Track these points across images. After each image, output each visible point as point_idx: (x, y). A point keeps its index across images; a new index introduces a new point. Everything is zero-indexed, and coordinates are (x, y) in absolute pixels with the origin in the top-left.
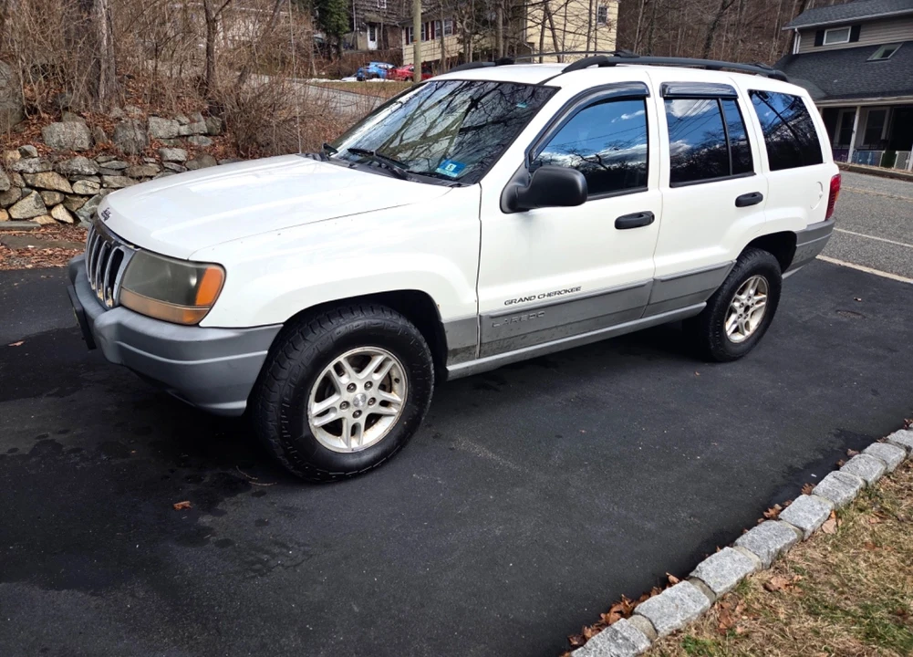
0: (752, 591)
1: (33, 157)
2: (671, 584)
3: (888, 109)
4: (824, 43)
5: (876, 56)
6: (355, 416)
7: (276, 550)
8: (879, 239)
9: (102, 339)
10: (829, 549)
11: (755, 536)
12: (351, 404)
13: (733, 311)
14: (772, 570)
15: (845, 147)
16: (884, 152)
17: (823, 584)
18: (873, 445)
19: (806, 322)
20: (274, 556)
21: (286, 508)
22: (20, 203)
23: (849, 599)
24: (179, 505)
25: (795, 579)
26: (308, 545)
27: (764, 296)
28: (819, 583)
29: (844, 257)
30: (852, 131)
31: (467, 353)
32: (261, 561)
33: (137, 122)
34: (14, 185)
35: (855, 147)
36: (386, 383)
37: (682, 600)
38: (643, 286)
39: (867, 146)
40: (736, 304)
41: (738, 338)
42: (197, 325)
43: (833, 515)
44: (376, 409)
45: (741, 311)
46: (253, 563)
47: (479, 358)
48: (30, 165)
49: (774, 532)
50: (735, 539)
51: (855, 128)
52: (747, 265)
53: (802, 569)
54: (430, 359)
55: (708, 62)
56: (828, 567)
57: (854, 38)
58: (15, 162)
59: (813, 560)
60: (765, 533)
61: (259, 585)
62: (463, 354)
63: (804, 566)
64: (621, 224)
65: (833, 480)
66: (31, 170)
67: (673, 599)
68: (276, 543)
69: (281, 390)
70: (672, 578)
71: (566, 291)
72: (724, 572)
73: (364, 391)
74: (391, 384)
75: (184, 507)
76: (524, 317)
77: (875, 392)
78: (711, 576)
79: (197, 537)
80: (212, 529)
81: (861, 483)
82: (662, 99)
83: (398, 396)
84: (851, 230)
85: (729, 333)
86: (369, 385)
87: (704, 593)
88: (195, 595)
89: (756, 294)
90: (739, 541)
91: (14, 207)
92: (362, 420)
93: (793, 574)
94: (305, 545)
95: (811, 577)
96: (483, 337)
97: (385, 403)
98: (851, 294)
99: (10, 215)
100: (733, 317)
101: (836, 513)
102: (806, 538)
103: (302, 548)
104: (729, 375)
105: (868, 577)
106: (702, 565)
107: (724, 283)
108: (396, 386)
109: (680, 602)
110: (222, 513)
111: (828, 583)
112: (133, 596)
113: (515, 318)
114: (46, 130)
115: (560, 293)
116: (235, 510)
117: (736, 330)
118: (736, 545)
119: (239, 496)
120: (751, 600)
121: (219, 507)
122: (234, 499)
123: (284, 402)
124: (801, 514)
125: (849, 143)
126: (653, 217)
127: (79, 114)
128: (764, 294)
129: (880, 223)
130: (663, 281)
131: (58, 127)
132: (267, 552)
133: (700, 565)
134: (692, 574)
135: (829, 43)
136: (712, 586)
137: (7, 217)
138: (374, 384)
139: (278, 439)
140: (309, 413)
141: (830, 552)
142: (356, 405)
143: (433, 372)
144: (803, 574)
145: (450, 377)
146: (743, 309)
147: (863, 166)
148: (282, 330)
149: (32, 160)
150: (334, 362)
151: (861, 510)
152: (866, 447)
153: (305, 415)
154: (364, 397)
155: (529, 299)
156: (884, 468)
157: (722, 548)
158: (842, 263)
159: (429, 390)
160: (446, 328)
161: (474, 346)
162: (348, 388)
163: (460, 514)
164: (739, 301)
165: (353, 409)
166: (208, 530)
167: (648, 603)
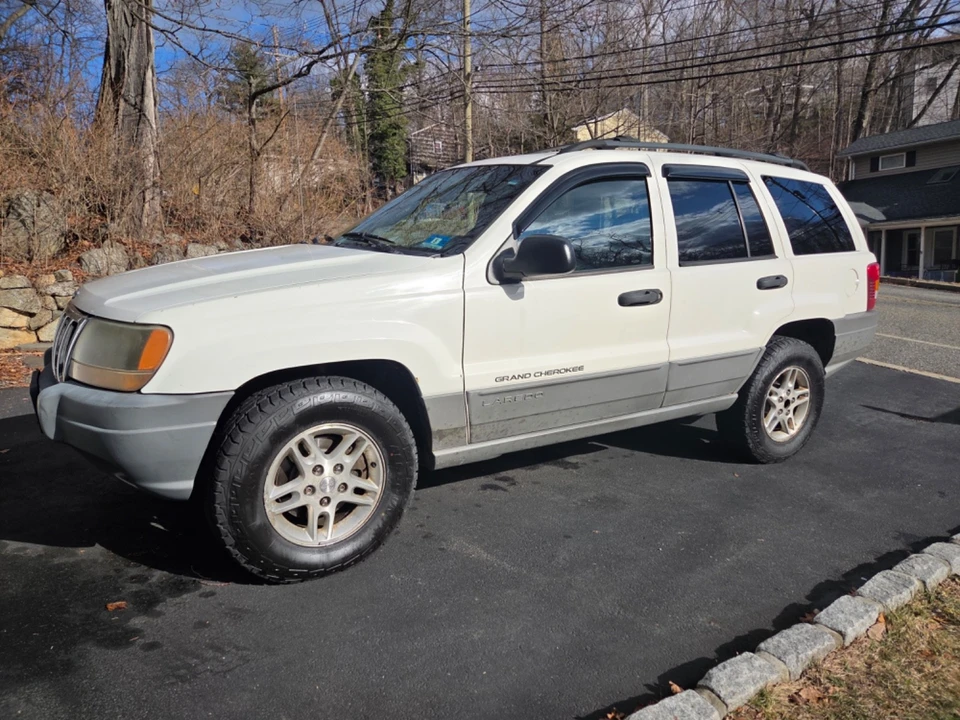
0: (774, 703)
1: (68, 281)
2: (671, 693)
3: (955, 229)
4: (880, 169)
5: (936, 180)
6: (321, 502)
7: (210, 653)
8: (948, 346)
9: (42, 412)
10: (876, 658)
11: (782, 640)
12: (317, 488)
13: (770, 405)
14: (802, 681)
15: (914, 268)
16: (956, 271)
17: (864, 697)
18: (934, 545)
19: (865, 426)
20: (204, 660)
21: (234, 609)
22: (49, 325)
23: (896, 714)
24: (111, 606)
25: (831, 691)
26: (249, 650)
27: (807, 390)
28: (860, 696)
29: (910, 364)
30: (919, 252)
31: (454, 435)
32: (188, 667)
33: (175, 248)
34: (45, 308)
35: (924, 268)
36: (362, 467)
37: (682, 711)
38: (658, 369)
39: (938, 267)
40: (774, 399)
41: (781, 437)
42: (139, 392)
43: (882, 619)
44: (349, 497)
45: (780, 405)
46: (178, 668)
47: (470, 443)
48: (64, 288)
49: (806, 636)
50: (758, 644)
51: (922, 249)
52: (781, 354)
53: (839, 679)
54: (413, 441)
55: (719, 149)
56: (872, 678)
57: (911, 162)
58: (48, 286)
59: (855, 670)
60: (795, 637)
61: (176, 692)
62: (450, 437)
63: (843, 677)
64: (625, 300)
65: (884, 580)
66: (64, 294)
67: (672, 710)
68: (212, 647)
69: (232, 468)
70: (675, 687)
71: (566, 370)
72: (740, 680)
73: (333, 475)
74: (367, 469)
75: (119, 608)
76: (519, 396)
77: (942, 494)
78: (722, 683)
79: (120, 638)
80: (142, 631)
81: (917, 584)
82: (665, 179)
83: (375, 485)
84: (917, 338)
85: (769, 431)
86: (339, 468)
87: (712, 704)
88: (99, 702)
89: (797, 387)
90: (762, 645)
91: (43, 329)
92: (331, 510)
93: (828, 685)
94: (245, 649)
95: (850, 688)
96: (472, 417)
97: (359, 491)
98: (917, 399)
99: (38, 338)
100: (773, 413)
101: (886, 618)
102: (847, 644)
103: (240, 652)
104: (773, 477)
105: (922, 689)
106: (714, 671)
107: (755, 372)
108: (373, 471)
109: (680, 714)
110: (159, 614)
111: (872, 695)
112: (28, 701)
113: (508, 397)
114: (85, 256)
115: (559, 371)
116: (175, 611)
117: (779, 428)
118: (759, 650)
119: (185, 596)
120: (772, 714)
121: (158, 609)
122: (178, 600)
123: (235, 482)
124: (841, 616)
125: (918, 265)
126: (661, 294)
127: (119, 241)
128: (806, 387)
129: (950, 332)
130: (680, 365)
131: (95, 252)
132: (197, 657)
133: (710, 671)
134: (701, 683)
135: (885, 169)
136: (722, 695)
137: (35, 339)
138: (345, 467)
139: (227, 525)
140: (265, 497)
141: (876, 662)
142: (323, 491)
143: (416, 457)
144: (840, 686)
145: (439, 465)
146: (783, 403)
147: (932, 282)
148: (233, 398)
149: (66, 284)
150: (297, 439)
151: (917, 614)
152: (925, 547)
153: (260, 499)
154: (333, 481)
155: (524, 377)
156: (946, 569)
157: (740, 653)
158: (907, 370)
159: (412, 477)
160: (427, 405)
161: (463, 428)
162: (314, 470)
163: (436, 618)
164: (776, 394)
165: (319, 495)
166: (136, 632)
167: (640, 714)
